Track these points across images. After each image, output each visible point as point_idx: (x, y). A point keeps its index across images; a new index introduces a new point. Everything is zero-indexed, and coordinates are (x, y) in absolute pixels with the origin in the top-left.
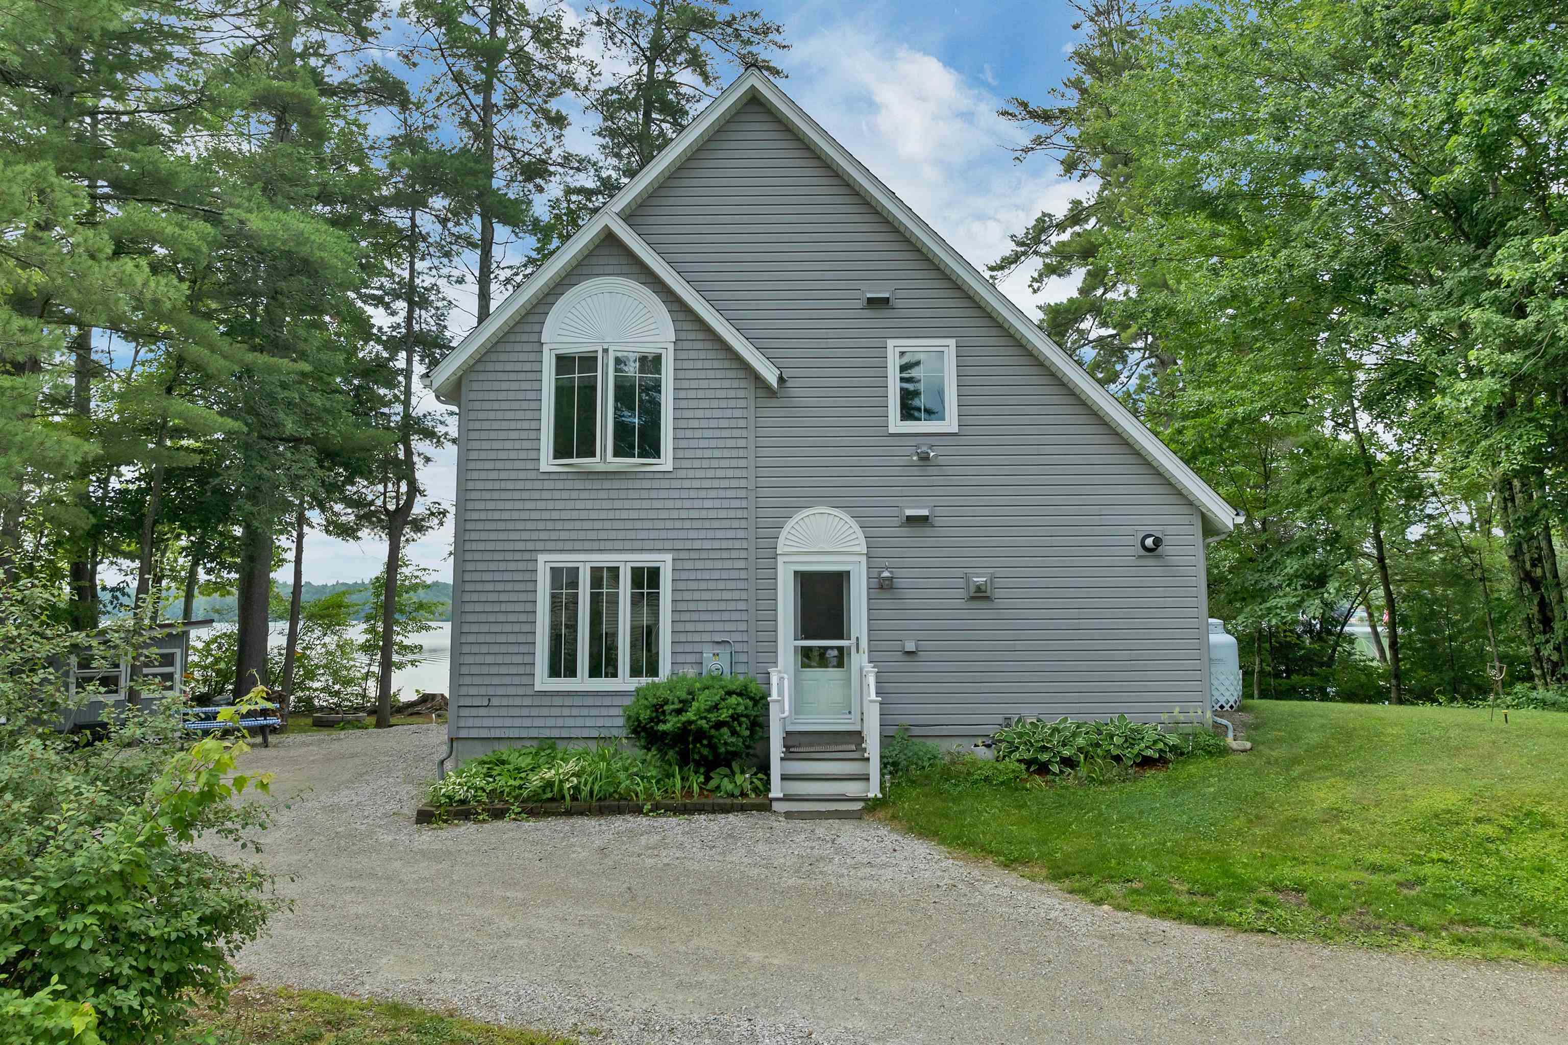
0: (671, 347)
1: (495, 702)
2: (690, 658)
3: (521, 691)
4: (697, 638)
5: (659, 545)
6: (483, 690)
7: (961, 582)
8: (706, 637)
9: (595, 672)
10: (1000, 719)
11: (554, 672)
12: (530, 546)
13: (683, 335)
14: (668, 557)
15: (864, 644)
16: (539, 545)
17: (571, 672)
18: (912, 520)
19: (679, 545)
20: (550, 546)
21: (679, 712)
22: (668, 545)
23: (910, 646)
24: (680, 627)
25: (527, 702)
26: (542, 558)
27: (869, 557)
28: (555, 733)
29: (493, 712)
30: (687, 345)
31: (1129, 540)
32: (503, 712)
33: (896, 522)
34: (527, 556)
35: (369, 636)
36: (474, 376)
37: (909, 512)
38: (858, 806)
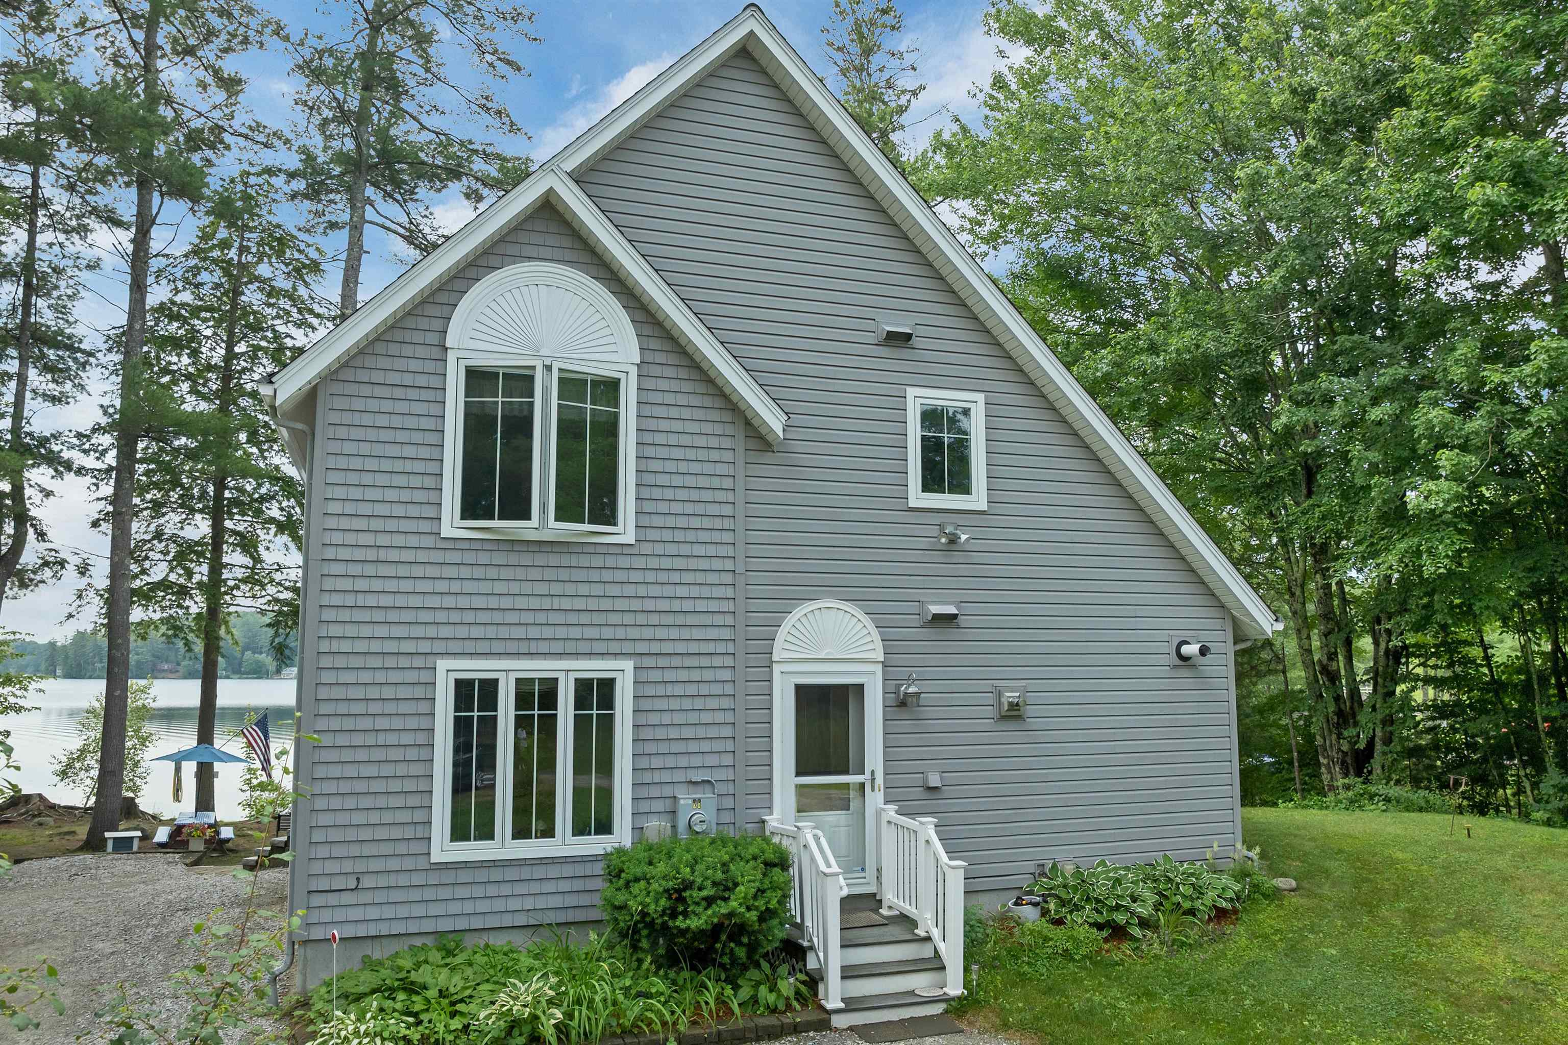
0: (634, 371)
1: (368, 882)
2: (659, 806)
3: (409, 864)
4: (666, 777)
5: (615, 647)
6: (348, 866)
7: (989, 698)
8: (680, 776)
9: (521, 832)
10: (1031, 867)
11: (460, 833)
12: (424, 647)
13: (649, 357)
14: (628, 665)
15: (880, 780)
16: (439, 647)
17: (486, 833)
18: (938, 619)
19: (642, 648)
20: (454, 647)
21: (710, 901)
22: (628, 647)
23: (934, 780)
24: (644, 763)
25: (417, 879)
26: (442, 665)
27: (885, 665)
28: (461, 924)
29: (366, 897)
30: (656, 370)
31: (1165, 648)
32: (381, 897)
33: (914, 620)
34: (418, 662)
36: (336, 388)
37: (936, 609)
38: (938, 1009)
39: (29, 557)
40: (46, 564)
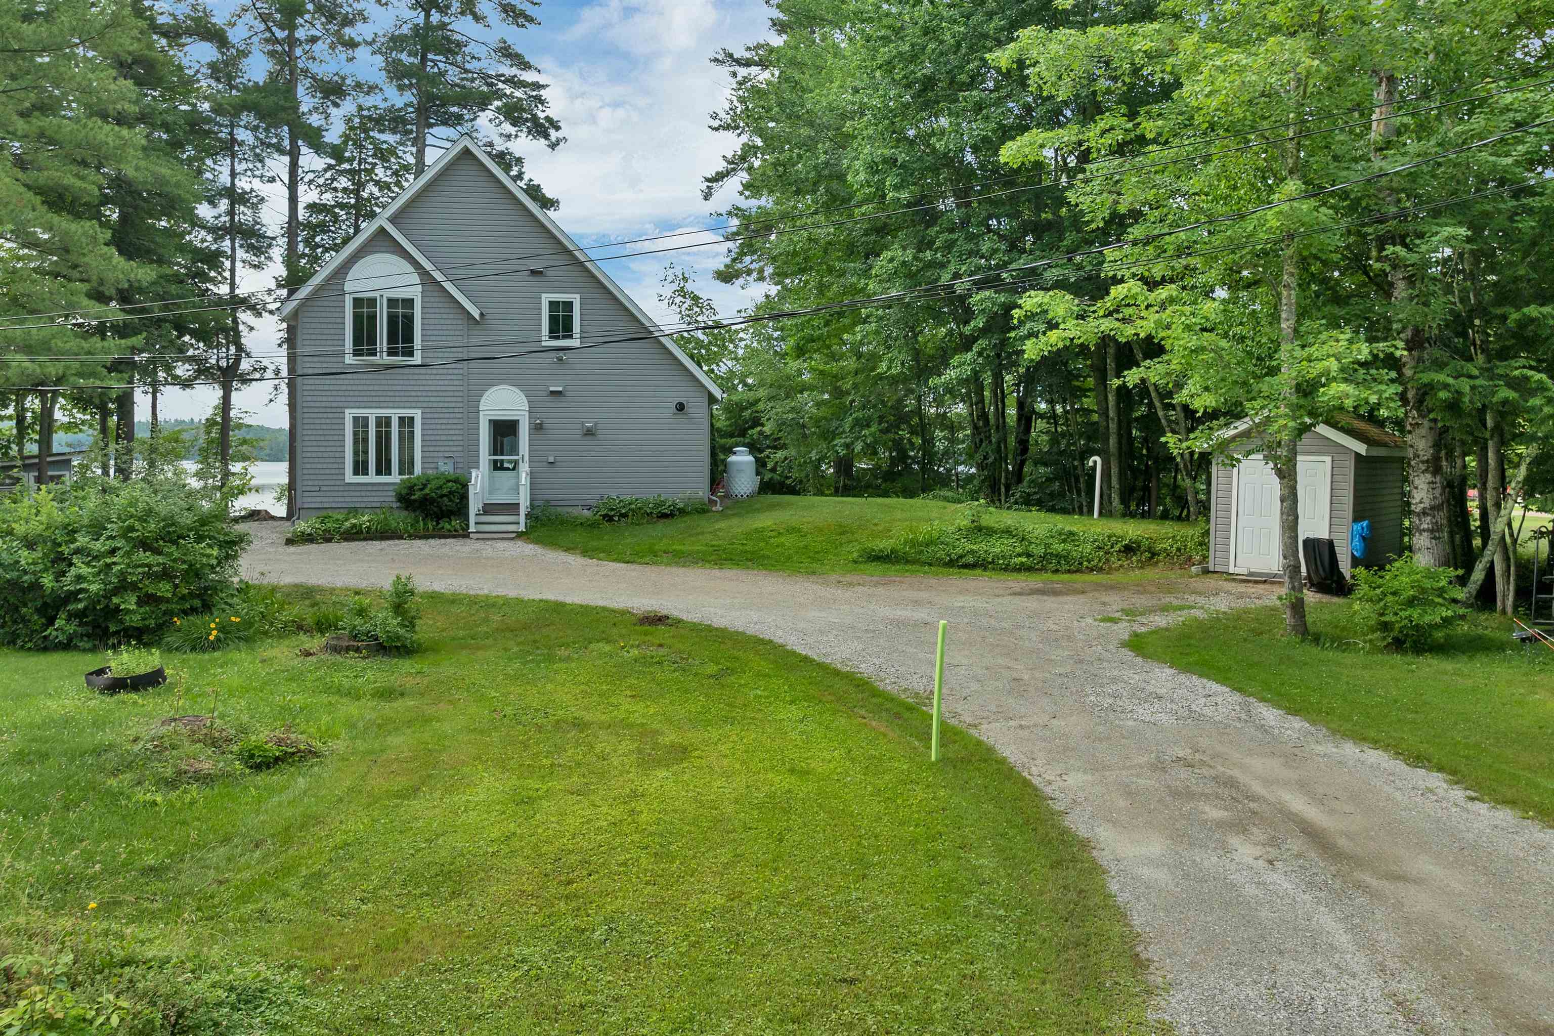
0: (420, 295)
1: (323, 488)
2: (432, 466)
3: (338, 483)
4: (436, 454)
5: (414, 405)
6: (316, 483)
7: (579, 426)
8: (441, 454)
9: (379, 472)
10: (598, 497)
11: (356, 472)
12: (341, 404)
13: (426, 288)
14: (419, 412)
15: (526, 458)
16: (346, 404)
17: (366, 472)
18: (553, 393)
19: (425, 405)
20: (352, 404)
21: (421, 490)
22: (419, 405)
23: (551, 459)
24: (426, 449)
25: (341, 488)
26: (347, 411)
27: (530, 412)
28: (358, 505)
29: (322, 494)
30: (429, 294)
31: (669, 405)
32: (328, 494)
33: (545, 393)
34: (339, 410)
35: (200, 466)
36: (305, 309)
37: (552, 389)
38: (514, 535)
39: (245, 365)
40: (255, 369)
